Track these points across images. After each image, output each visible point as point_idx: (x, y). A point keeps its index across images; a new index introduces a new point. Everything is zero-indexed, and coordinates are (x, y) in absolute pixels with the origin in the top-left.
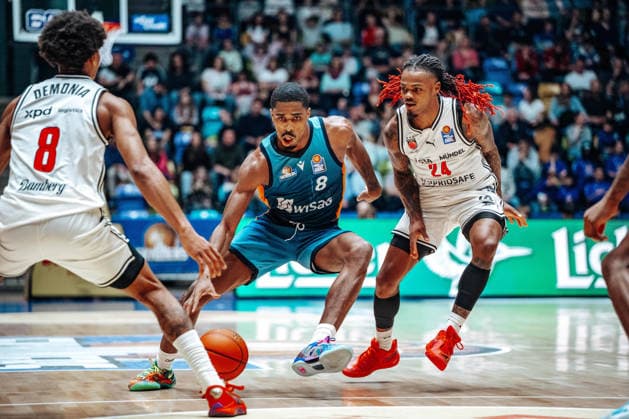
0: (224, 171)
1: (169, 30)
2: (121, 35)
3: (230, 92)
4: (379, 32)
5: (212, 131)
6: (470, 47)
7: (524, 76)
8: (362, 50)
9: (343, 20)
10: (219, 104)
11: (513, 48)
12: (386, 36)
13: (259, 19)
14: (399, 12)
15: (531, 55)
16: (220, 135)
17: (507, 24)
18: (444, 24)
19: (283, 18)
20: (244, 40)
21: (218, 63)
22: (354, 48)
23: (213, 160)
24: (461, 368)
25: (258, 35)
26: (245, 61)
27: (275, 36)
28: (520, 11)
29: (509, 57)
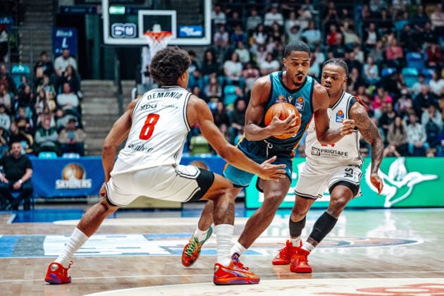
0: (239, 127)
1: (203, 35)
2: (172, 39)
3: (242, 76)
4: (339, 36)
5: (230, 101)
6: (397, 45)
7: (432, 64)
8: (327, 48)
9: (315, 28)
10: (235, 83)
11: (425, 45)
12: (343, 38)
13: (261, 28)
14: (352, 23)
15: (437, 50)
16: (236, 103)
17: (421, 30)
18: (380, 30)
19: (276, 27)
20: (251, 42)
21: (234, 57)
22: (322, 46)
23: (231, 119)
24: (392, 254)
25: (260, 39)
26: (252, 55)
27: (271, 39)
28: (430, 21)
29: (423, 51)
